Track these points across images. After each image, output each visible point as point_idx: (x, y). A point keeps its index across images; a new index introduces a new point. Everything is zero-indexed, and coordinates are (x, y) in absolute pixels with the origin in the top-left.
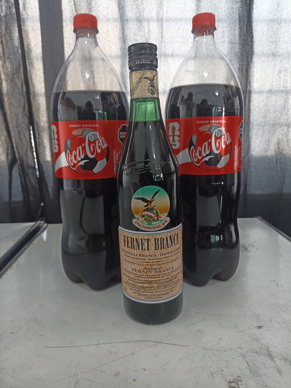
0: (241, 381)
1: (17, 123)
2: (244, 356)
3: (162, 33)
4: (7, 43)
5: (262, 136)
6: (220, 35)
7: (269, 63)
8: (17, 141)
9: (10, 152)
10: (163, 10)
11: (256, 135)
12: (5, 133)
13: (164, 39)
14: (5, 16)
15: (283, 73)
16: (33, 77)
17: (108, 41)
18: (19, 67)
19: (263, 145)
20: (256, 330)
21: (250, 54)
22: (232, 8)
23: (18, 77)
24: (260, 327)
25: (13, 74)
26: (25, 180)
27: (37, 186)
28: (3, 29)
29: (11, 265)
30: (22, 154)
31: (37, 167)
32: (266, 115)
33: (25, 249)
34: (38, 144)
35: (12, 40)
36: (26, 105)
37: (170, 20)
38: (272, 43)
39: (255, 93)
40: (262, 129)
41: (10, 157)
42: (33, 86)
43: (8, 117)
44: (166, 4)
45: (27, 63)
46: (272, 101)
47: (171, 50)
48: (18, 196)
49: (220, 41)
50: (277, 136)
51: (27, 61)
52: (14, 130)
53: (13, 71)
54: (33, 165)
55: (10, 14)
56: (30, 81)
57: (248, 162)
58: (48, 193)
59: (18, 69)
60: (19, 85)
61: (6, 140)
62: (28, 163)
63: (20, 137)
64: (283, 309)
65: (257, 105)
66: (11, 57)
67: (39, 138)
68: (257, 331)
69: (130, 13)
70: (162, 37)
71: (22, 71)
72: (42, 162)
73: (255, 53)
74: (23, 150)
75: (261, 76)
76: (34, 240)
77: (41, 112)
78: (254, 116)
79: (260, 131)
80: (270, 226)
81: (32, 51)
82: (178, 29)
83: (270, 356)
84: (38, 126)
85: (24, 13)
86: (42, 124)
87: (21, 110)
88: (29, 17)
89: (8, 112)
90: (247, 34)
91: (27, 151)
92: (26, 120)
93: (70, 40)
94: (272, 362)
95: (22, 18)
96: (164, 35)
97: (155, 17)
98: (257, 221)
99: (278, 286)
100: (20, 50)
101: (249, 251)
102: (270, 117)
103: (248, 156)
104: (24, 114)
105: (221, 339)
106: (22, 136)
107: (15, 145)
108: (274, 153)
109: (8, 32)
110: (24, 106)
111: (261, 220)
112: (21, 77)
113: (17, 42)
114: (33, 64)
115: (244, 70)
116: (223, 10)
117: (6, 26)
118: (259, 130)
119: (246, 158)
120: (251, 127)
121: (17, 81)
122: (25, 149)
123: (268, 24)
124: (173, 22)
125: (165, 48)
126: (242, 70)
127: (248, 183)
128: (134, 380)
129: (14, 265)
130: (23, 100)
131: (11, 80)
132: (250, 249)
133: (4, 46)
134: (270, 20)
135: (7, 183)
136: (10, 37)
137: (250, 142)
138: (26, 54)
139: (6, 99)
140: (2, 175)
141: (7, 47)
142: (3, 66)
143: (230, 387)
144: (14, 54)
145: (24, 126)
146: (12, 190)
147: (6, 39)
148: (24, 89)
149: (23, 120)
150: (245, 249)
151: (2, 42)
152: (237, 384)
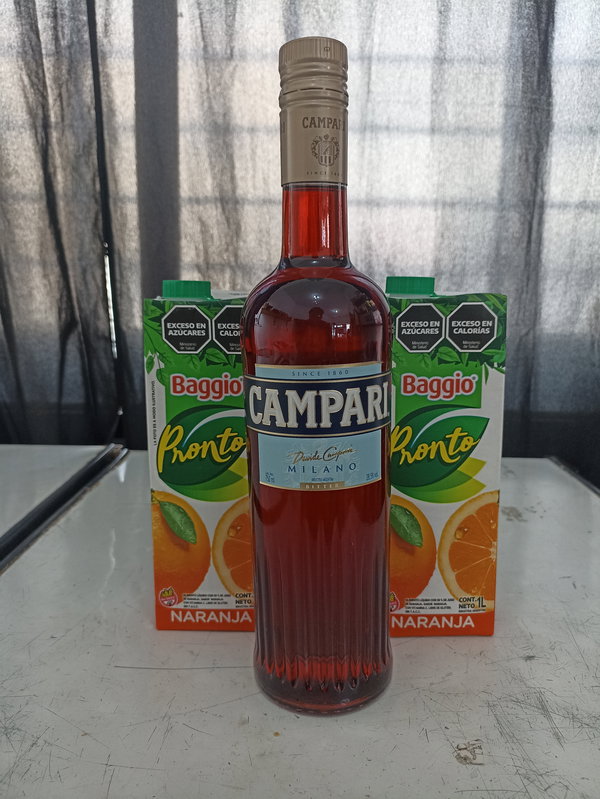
0: (480, 748)
1: (80, 252)
2: (491, 706)
3: (368, 84)
4: (69, 97)
5: (565, 293)
6: (484, 91)
7: (583, 148)
8: (79, 285)
9: (64, 306)
10: (373, 40)
11: (551, 290)
12: (57, 270)
13: (372, 96)
14: (69, 47)
16: (117, 163)
17: (262, 97)
18: (90, 143)
19: (566, 311)
20: (522, 662)
21: (544, 128)
22: (511, 38)
23: (87, 163)
24: (530, 658)
25: (77, 157)
26: (89, 362)
27: (113, 374)
28: (64, 71)
29: (56, 519)
30: (88, 312)
31: (114, 337)
32: (574, 251)
33: (84, 492)
34: (118, 292)
35: (79, 92)
36: (100, 217)
37: (385, 59)
38: (589, 107)
39: (552, 206)
40: (564, 278)
41: (63, 316)
42: (116, 181)
43: (65, 240)
44: (379, 29)
45: (106, 137)
46: (586, 223)
47: (385, 118)
48: (75, 395)
49: (483, 102)
50: (595, 294)
51: (106, 132)
52: (74, 265)
53: (78, 151)
54: (107, 334)
55: (78, 42)
56: (109, 171)
57: (534, 345)
58: (133, 390)
59: (87, 147)
60: (88, 177)
61: (58, 282)
62: (97, 329)
63: (84, 279)
64: (581, 628)
65: (555, 230)
66: (76, 124)
67: (121, 283)
68: (522, 665)
70: (369, 92)
71: (94, 151)
72: (124, 328)
73: (556, 127)
74: (89, 303)
75: (565, 173)
76: (101, 478)
77: (127, 232)
78: (548, 252)
79: (561, 283)
80: (573, 475)
81: (117, 113)
82: (400, 78)
83: (544, 709)
84: (120, 258)
85: (105, 41)
86: (128, 255)
87: (90, 225)
88: (115, 49)
89: (64, 229)
90: (539, 89)
91: (96, 305)
92: (98, 246)
93: (189, 94)
94: (545, 720)
95: (102, 51)
96: (373, 88)
97: (356, 52)
98: (547, 464)
99: (575, 587)
100: (93, 112)
101: (525, 521)
102: (581, 255)
103: (535, 333)
104: (94, 234)
105: (450, 674)
106: (89, 277)
107: (74, 294)
108: (587, 329)
109: (73, 76)
110: (96, 219)
111: (556, 463)
112: (93, 164)
113: (88, 97)
114: (116, 139)
115: (531, 159)
116: (492, 42)
117: (69, 65)
118: (558, 281)
119: (531, 336)
120: (541, 274)
121: (84, 169)
122: (93, 301)
123: (582, 71)
124: (391, 62)
125: (373, 114)
126: (527, 160)
127: (532, 388)
128: (277, 734)
129: (62, 521)
130: (94, 207)
131: (73, 168)
132: (527, 516)
133: (65, 103)
134: (586, 62)
135: (55, 366)
136: (75, 86)
137: (541, 304)
138: (105, 119)
139: (61, 204)
140: (47, 351)
141: (69, 105)
142: (59, 141)
143: (459, 757)
144: (82, 118)
145: (93, 257)
146: (65, 382)
147: (68, 90)
148: (98, 186)
149: (92, 246)
150: (518, 515)
151: (60, 95)
152: (473, 752)
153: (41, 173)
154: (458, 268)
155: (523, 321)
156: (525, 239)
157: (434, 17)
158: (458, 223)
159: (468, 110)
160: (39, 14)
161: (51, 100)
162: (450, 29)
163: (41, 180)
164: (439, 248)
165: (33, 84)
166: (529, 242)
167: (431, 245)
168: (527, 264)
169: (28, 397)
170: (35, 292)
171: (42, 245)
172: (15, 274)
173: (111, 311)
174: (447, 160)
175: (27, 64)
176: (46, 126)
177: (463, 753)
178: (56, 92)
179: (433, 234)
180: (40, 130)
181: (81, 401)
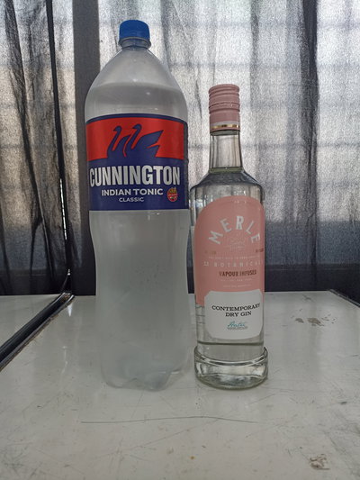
0: (325, 459)
1: (44, 176)
2: (327, 433)
3: (214, 74)
4: (38, 86)
5: (332, 191)
6: (280, 77)
8: (43, 197)
9: (34, 208)
10: (215, 50)
11: (324, 190)
12: (30, 186)
14: (38, 57)
15: (353, 119)
16: (67, 122)
18: (51, 112)
19: (334, 202)
20: (339, 405)
21: (314, 97)
23: (48, 123)
24: (344, 403)
25: (43, 120)
26: (49, 243)
27: (64, 250)
28: (35, 71)
29: (34, 336)
30: (48, 212)
31: (65, 227)
32: (336, 167)
36: (57, 155)
38: (339, 85)
41: (34, 214)
42: (66, 133)
43: (35, 169)
44: (219, 44)
45: (60, 108)
48: (41, 265)
49: (280, 83)
50: (350, 191)
52: (40, 184)
53: (43, 116)
54: (61, 225)
55: (44, 54)
56: (62, 128)
57: (316, 223)
58: (77, 259)
59: (49, 114)
60: (49, 132)
61: (31, 194)
62: (54, 222)
63: (47, 192)
66: (42, 101)
67: (69, 193)
68: (342, 408)
71: (53, 116)
72: (71, 220)
73: (321, 97)
74: (49, 207)
75: (328, 123)
77: (72, 163)
78: (321, 168)
80: (346, 299)
84: (69, 178)
85: (60, 53)
86: (73, 176)
87: (50, 160)
89: (35, 163)
90: (310, 76)
91: (54, 208)
92: (56, 171)
95: (57, 59)
98: (329, 294)
100: (52, 93)
101: (323, 325)
102: (340, 169)
103: (316, 216)
104: (53, 165)
105: (296, 415)
106: (49, 191)
107: (40, 202)
109: (40, 73)
110: (54, 156)
111: (334, 293)
112: (52, 123)
113: (49, 85)
115: (308, 115)
117: (38, 67)
119: (314, 218)
120: (317, 181)
121: (47, 127)
122: (52, 206)
126: (306, 116)
128: (193, 458)
130: (53, 149)
131: (40, 127)
132: (323, 322)
133: (35, 89)
135: (29, 245)
136: (41, 79)
138: (59, 98)
139: (33, 148)
140: (23, 236)
141: (38, 90)
142: (32, 111)
143: (313, 466)
144: (46, 97)
146: (34, 255)
147: (37, 81)
148: (55, 136)
149: (52, 172)
150: (318, 323)
151: (33, 84)
152: (321, 461)
153: (21, 129)
154: (270, 179)
155: (309, 209)
156: (307, 161)
157: (250, 36)
159: (272, 88)
160: (20, 38)
161: (27, 88)
162: (259, 43)
163: (21, 133)
165: (16, 78)
166: (310, 163)
168: (309, 175)
169: (11, 268)
170: (16, 200)
171: (21, 172)
172: (5, 190)
174: (260, 116)
175: (13, 66)
176: (24, 102)
177: (315, 463)
178: (30, 83)
180: (20, 104)
181: (45, 267)
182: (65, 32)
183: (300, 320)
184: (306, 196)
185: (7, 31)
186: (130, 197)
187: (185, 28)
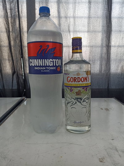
1: (16, 57)
2: (106, 150)
4: (14, 26)
5: (115, 64)
6: (98, 23)
7: (118, 35)
9: (13, 68)
10: (75, 14)
11: (113, 63)
12: (12, 61)
13: (76, 25)
14: (14, 16)
16: (24, 39)
18: (18, 35)
19: (116, 68)
21: (110, 31)
22: (103, 13)
24: (113, 139)
25: (16, 38)
26: (18, 80)
27: (23, 82)
28: (13, 21)
30: (18, 70)
31: (23, 75)
32: (117, 56)
33: (18, 107)
34: (24, 65)
35: (16, 25)
37: (78, 17)
38: (119, 26)
39: (112, 46)
41: (13, 70)
42: (24, 43)
43: (13, 55)
44: (77, 11)
45: (22, 34)
46: (119, 50)
47: (78, 29)
48: (15, 87)
49: (98, 26)
50: (122, 64)
52: (15, 60)
55: (16, 15)
56: (22, 41)
57: (110, 75)
60: (18, 42)
61: (12, 64)
62: (20, 73)
63: (17, 63)
65: (113, 51)
67: (25, 63)
68: (111, 141)
69: (62, 15)
71: (19, 37)
72: (25, 73)
73: (113, 31)
75: (115, 40)
76: (21, 104)
77: (26, 53)
78: (112, 56)
80: (119, 101)
81: (24, 29)
82: (81, 21)
83: (117, 150)
84: (25, 58)
85: (21, 14)
87: (18, 52)
88: (23, 16)
89: (13, 53)
90: (109, 23)
92: (20, 56)
94: (117, 153)
95: (21, 16)
96: (76, 23)
97: (72, 16)
98: (113, 99)
99: (121, 124)
100: (19, 29)
102: (119, 56)
104: (19, 54)
105: (97, 143)
106: (18, 62)
107: (15, 66)
108: (120, 71)
109: (15, 21)
110: (20, 50)
111: (115, 99)
112: (19, 39)
113: (18, 26)
114: (24, 34)
115: (108, 37)
116: (99, 14)
117: (14, 19)
118: (114, 61)
119: (109, 73)
120: (110, 60)
121: (17, 40)
122: (19, 68)
123: (118, 19)
125: (76, 28)
126: (107, 37)
127: (109, 84)
128: (61, 157)
129: (13, 113)
130: (19, 48)
131: (15, 40)
134: (118, 17)
135: (11, 81)
137: (110, 66)
138: (21, 30)
139: (12, 48)
140: (9, 78)
141: (14, 27)
142: (12, 35)
143: (100, 161)
144: (16, 30)
145: (19, 58)
146: (13, 84)
147: (14, 24)
148: (20, 44)
149: (19, 56)
150: (108, 110)
151: (12, 25)
152: (103, 160)
153: (8, 41)
154: (94, 59)
155: (107, 70)
156: (107, 53)
157: (88, 9)
158: (94, 50)
159: (95, 27)
160: (8, 9)
161: (10, 26)
162: (91, 11)
163: (8, 43)
164: (90, 55)
165: (6, 23)
166: (108, 54)
167: (88, 54)
168: (108, 58)
169: (5, 88)
170: (7, 66)
171: (8, 56)
172: (3, 62)
173: (23, 69)
174: (91, 37)
175: (5, 19)
176: (9, 32)
177: (101, 160)
178: (11, 25)
179: (88, 52)
180: (8, 32)
181: (17, 88)
182: (23, 7)
183: (102, 109)
184: (106, 65)
185: (3, 7)
186: (45, 70)
187: (65, 6)
